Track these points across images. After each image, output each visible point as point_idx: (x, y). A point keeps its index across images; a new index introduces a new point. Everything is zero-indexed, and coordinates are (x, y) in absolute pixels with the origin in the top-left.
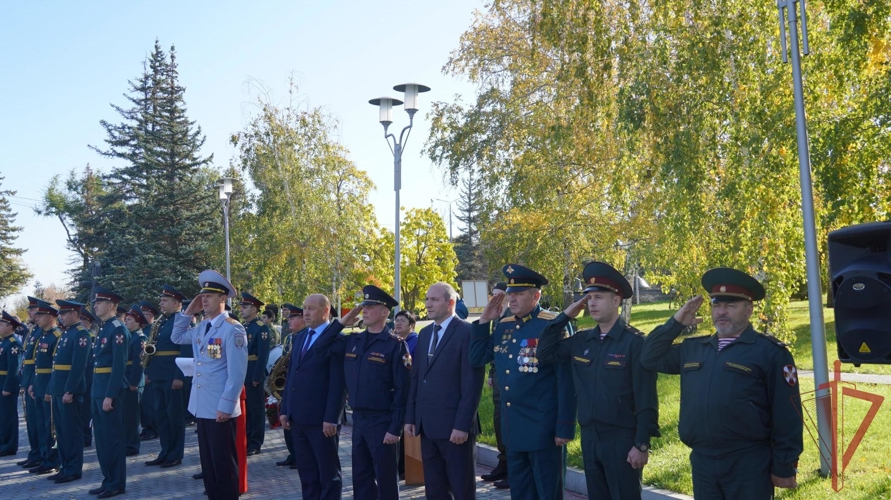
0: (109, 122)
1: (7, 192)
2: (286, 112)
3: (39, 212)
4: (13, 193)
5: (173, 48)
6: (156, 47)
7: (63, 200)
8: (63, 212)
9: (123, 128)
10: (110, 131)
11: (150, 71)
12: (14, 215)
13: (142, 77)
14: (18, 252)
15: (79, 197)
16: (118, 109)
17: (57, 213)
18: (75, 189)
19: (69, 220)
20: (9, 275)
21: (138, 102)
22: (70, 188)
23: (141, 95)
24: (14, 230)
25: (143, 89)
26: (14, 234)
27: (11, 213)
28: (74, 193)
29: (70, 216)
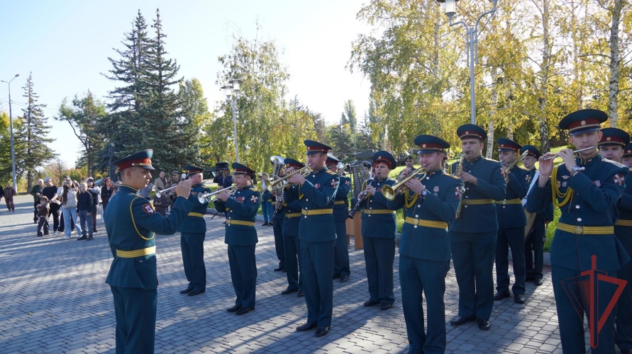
0: (113, 59)
1: (41, 105)
2: (254, 43)
3: (56, 119)
4: (45, 106)
5: (158, 10)
6: (139, 14)
7: (70, 111)
8: (71, 119)
9: (122, 62)
10: (114, 64)
11: (136, 29)
12: (47, 119)
13: (132, 32)
14: (50, 141)
15: (81, 110)
16: (118, 51)
17: (67, 119)
18: (78, 105)
19: (74, 123)
20: (46, 154)
21: (129, 47)
22: (75, 104)
23: (131, 43)
24: (47, 128)
25: (133, 39)
26: (48, 130)
27: (45, 117)
28: (77, 107)
29: (75, 120)
